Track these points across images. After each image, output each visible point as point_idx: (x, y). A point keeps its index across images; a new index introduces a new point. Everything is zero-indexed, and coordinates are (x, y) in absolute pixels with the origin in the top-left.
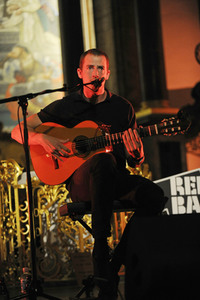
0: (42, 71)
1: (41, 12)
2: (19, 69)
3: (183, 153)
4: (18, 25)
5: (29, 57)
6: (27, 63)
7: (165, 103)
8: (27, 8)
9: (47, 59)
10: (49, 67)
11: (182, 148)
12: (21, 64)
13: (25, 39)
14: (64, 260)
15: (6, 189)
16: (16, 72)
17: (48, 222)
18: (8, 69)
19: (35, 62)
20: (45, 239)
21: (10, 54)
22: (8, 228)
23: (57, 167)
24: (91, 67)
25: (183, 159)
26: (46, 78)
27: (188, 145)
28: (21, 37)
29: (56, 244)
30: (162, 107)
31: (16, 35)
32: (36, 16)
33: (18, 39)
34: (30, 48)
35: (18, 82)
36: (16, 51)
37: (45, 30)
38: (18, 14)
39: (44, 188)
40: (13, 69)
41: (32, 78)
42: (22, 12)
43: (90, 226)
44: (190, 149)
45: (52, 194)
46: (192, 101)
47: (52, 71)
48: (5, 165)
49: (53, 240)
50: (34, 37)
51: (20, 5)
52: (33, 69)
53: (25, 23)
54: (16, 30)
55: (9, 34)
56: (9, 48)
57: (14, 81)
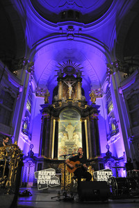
12: (75, 147)
18: (73, 148)
27: (105, 164)
30: (100, 157)
31: (75, 142)
34: (77, 145)
36: (75, 145)
37: (80, 142)
46: (106, 156)
51: (75, 137)
53: (76, 140)
55: (73, 142)
56: (73, 145)
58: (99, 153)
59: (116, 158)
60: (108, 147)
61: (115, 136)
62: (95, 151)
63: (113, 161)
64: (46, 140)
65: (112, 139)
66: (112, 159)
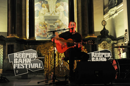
0: (64, 26)
1: (64, 11)
2: (58, 25)
3: (97, 47)
4: (59, 14)
5: (61, 22)
6: (60, 24)
7: (93, 35)
8: (61, 10)
9: (65, 23)
10: (66, 25)
11: (97, 46)
12: (59, 24)
13: (60, 18)
14: (65, 71)
15: (51, 53)
16: (58, 26)
17: (61, 62)
18: (56, 25)
19: (62, 23)
20: (60, 66)
21: (56, 21)
22: (51, 63)
23: (62, 49)
24: (72, 25)
25: (97, 49)
26: (65, 27)
27: (99, 45)
28: (59, 17)
29: (63, 67)
30: (93, 36)
31: (58, 17)
32: (63, 12)
33: (58, 18)
34: (61, 20)
35: (58, 28)
36: (58, 21)
37: (65, 16)
38: (59, 12)
39: (60, 54)
40: (57, 25)
41: (61, 27)
42: (60, 11)
43: (69, 62)
44: (99, 46)
45: (62, 55)
46: (100, 35)
47: (67, 26)
48: (51, 48)
49: (62, 66)
50: (62, 17)
51: (59, 9)
52: (62, 25)
53: (60, 14)
54: (58, 15)
55: (56, 16)
56: (56, 20)
57: (57, 28)
58: (91, 31)
59: (114, 38)
60: (104, 23)
61: (115, 8)
62: (87, 29)
63: (109, 42)
64: (17, 13)
65: (111, 11)
66: (108, 39)
